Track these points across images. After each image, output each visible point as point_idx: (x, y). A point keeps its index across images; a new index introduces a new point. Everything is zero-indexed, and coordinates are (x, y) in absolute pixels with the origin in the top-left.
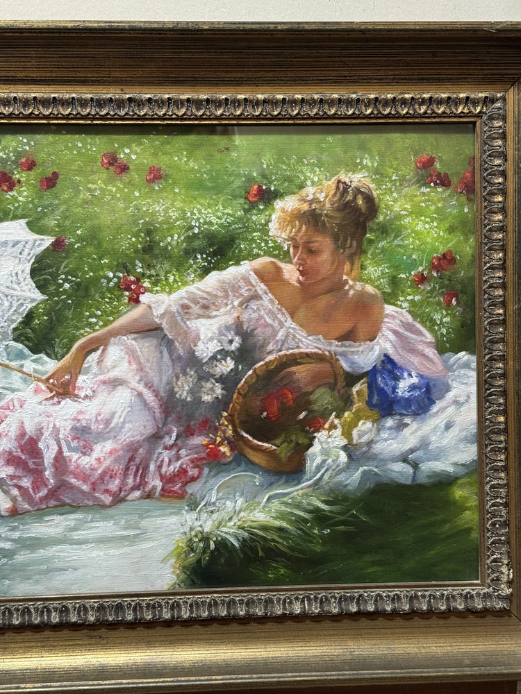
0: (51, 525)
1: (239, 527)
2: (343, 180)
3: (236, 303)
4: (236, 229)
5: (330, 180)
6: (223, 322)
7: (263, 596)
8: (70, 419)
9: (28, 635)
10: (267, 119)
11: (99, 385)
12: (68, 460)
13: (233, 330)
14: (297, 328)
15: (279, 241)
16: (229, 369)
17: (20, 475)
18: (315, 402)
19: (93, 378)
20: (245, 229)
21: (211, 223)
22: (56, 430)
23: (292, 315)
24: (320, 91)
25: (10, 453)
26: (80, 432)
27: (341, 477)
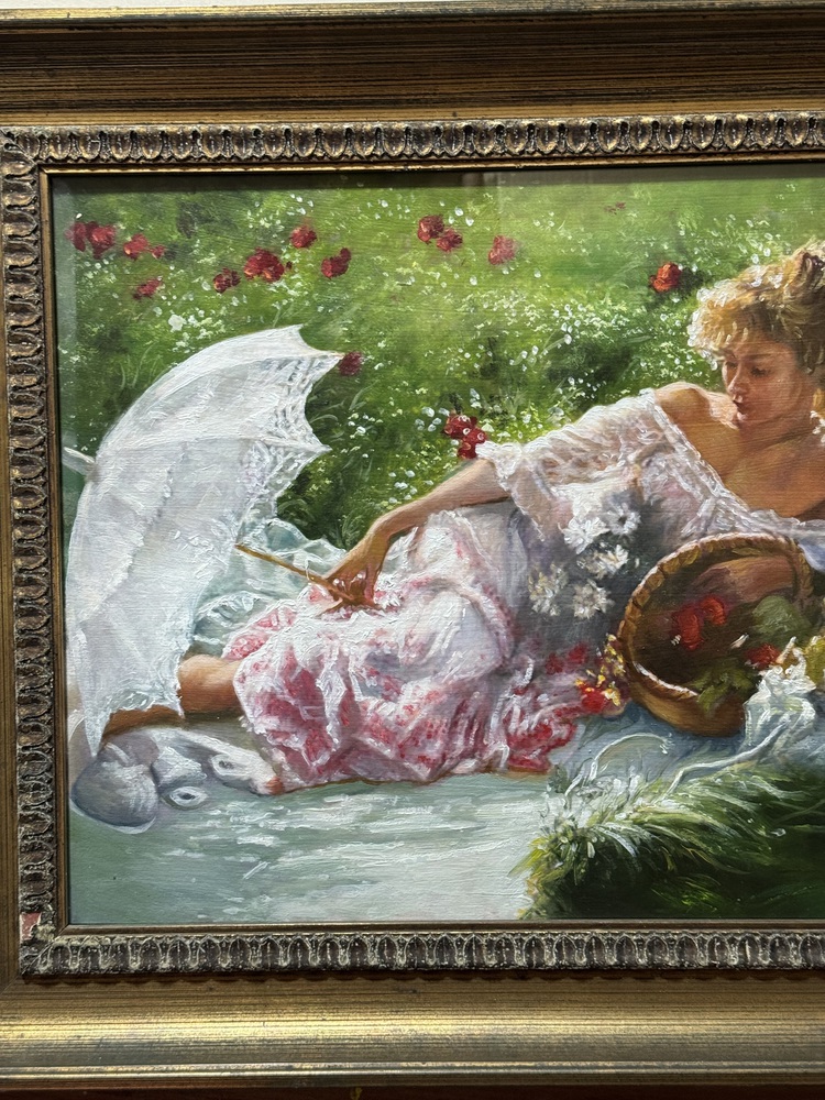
0: (335, 811)
1: (636, 823)
2: (813, 254)
3: (632, 457)
4: (633, 336)
5: (790, 254)
6: (610, 488)
7: (677, 935)
8: (365, 643)
9: (302, 984)
10: (688, 155)
11: (410, 590)
12: (361, 708)
13: (627, 502)
14: (733, 497)
15: (704, 356)
16: (618, 566)
17: (288, 730)
18: (761, 620)
19: (402, 578)
20: (648, 337)
21: (592, 328)
22: (343, 660)
23: (724, 476)
24: (779, 107)
25: (272, 695)
26: (381, 663)
27: (805, 744)
